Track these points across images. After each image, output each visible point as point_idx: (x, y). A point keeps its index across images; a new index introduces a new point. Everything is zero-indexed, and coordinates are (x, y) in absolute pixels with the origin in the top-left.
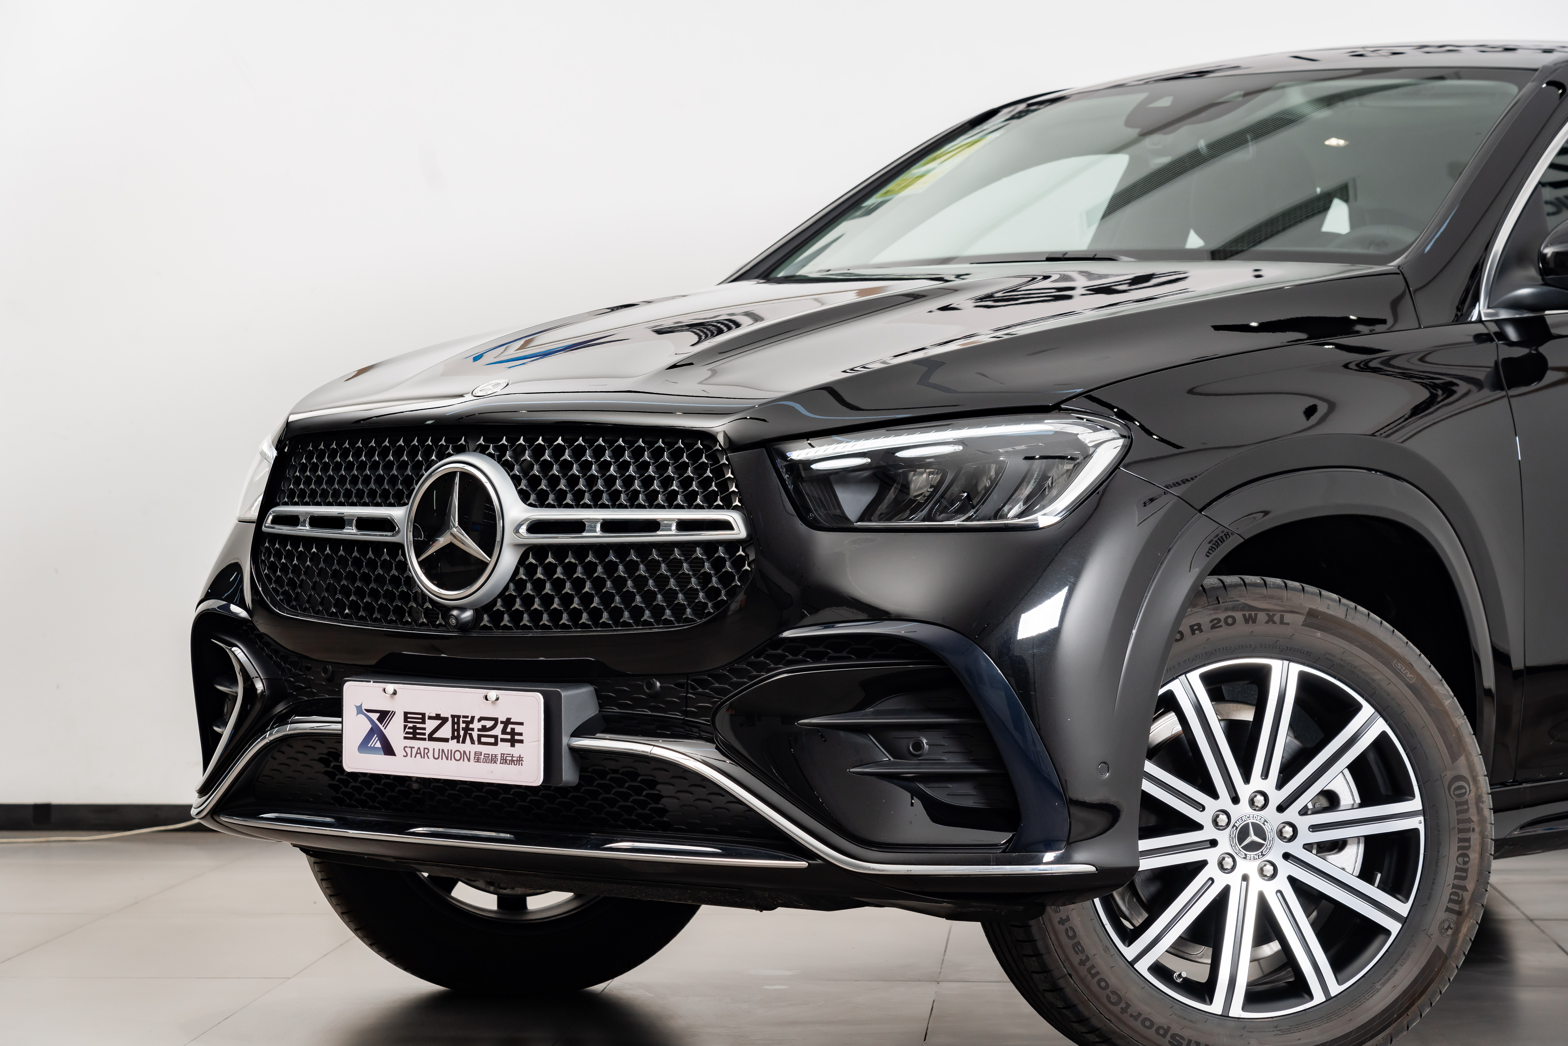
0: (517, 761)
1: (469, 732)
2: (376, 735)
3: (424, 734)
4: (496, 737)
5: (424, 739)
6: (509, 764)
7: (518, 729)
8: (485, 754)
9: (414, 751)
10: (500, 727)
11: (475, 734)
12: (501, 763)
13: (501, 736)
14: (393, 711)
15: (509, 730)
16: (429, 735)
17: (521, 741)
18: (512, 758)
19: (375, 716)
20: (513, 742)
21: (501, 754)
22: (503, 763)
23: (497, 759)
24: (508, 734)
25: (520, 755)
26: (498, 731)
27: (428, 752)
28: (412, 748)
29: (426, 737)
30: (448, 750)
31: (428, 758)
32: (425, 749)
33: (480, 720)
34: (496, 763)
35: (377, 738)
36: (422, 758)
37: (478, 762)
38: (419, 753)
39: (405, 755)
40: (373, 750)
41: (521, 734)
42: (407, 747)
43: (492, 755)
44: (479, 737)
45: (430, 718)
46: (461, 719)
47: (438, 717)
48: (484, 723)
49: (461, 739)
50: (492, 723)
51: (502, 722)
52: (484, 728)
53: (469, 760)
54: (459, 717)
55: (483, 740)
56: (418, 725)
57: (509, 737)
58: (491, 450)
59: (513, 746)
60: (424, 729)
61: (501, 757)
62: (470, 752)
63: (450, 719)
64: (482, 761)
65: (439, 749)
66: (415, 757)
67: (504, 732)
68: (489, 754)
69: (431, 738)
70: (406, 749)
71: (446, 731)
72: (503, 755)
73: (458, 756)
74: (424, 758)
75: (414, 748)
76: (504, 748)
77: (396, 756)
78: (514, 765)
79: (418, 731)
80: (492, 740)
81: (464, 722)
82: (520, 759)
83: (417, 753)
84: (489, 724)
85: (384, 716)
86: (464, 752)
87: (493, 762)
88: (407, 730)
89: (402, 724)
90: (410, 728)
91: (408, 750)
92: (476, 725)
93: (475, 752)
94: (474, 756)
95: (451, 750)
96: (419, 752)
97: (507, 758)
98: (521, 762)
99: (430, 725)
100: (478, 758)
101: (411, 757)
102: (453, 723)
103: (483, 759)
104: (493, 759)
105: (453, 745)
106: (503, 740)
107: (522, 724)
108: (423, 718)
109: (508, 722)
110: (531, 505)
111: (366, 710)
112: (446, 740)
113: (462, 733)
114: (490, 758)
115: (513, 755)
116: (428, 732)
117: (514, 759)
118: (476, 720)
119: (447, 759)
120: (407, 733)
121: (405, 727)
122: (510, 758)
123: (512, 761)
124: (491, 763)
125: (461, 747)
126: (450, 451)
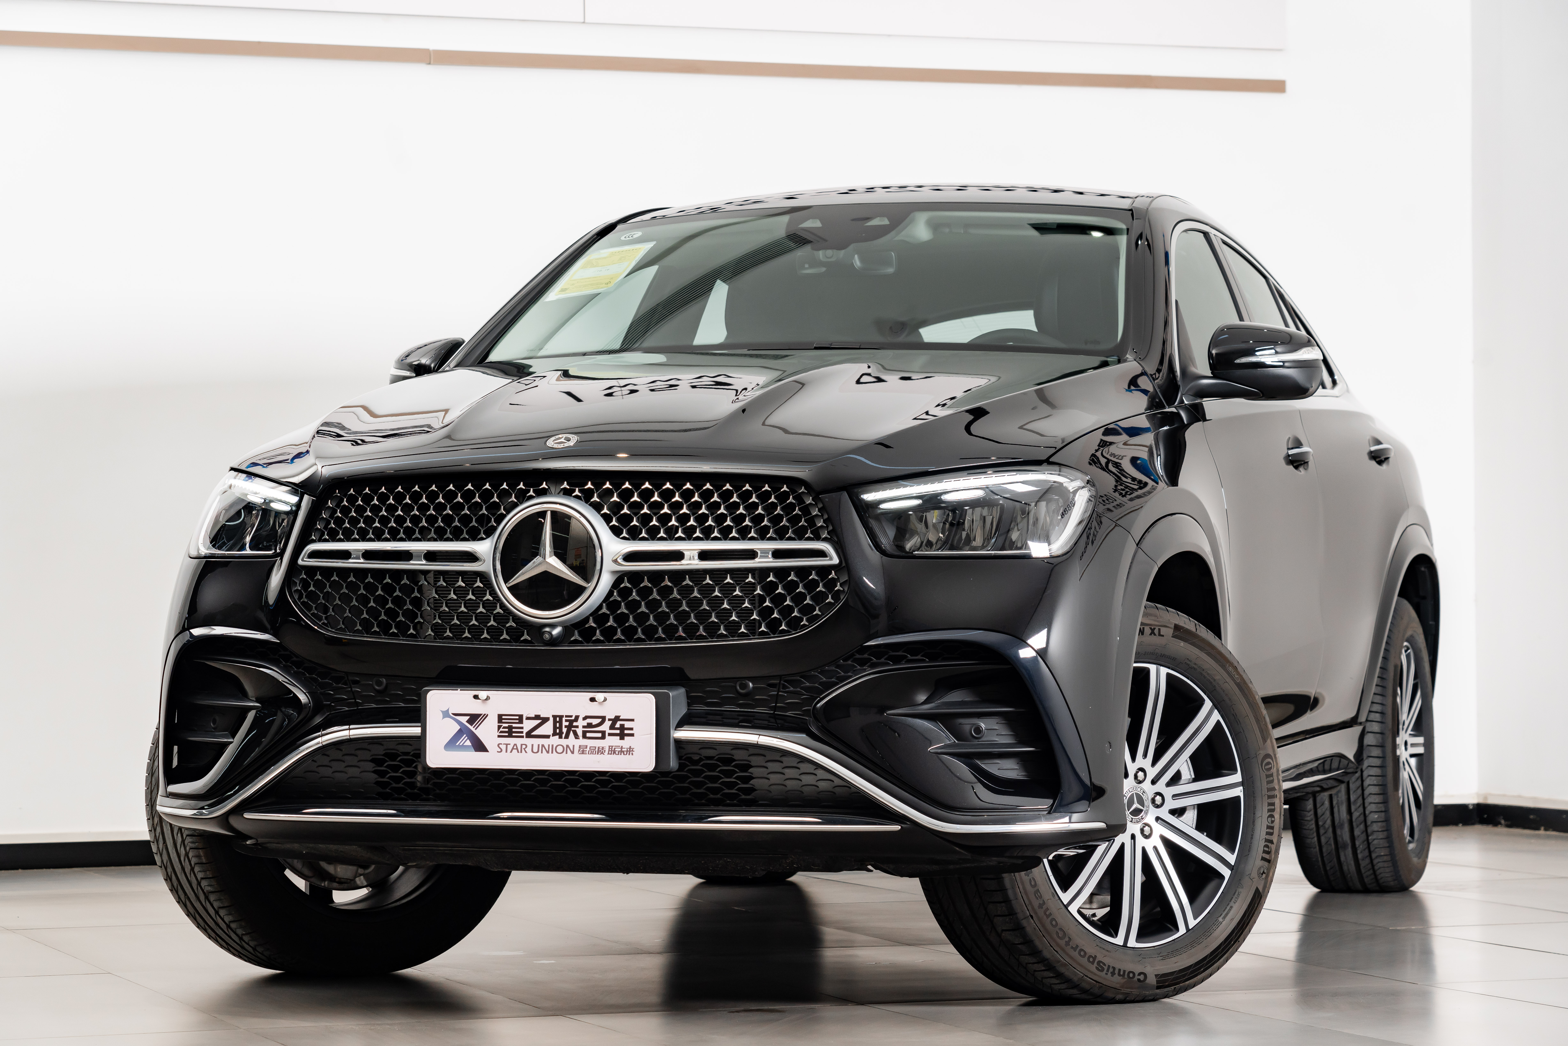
0: (627, 751)
1: (572, 729)
2: (465, 735)
3: (522, 732)
4: (603, 733)
5: (522, 737)
6: (618, 754)
7: (627, 725)
8: (590, 747)
9: (510, 748)
10: (608, 724)
11: (580, 731)
12: (608, 754)
13: (608, 731)
14: (485, 715)
15: (618, 726)
16: (527, 733)
17: (632, 735)
18: (621, 749)
19: (464, 720)
20: (622, 736)
21: (609, 746)
22: (611, 754)
23: (605, 751)
24: (617, 729)
25: (630, 747)
26: (605, 727)
27: (526, 747)
28: (507, 745)
29: (524, 734)
30: (549, 745)
31: (526, 752)
32: (522, 745)
33: (585, 718)
34: (604, 754)
35: (467, 738)
36: (518, 752)
37: (583, 753)
38: (515, 749)
39: (500, 750)
40: (463, 748)
41: (632, 729)
42: (501, 744)
43: (599, 748)
44: (584, 733)
45: (528, 718)
46: (564, 719)
47: (537, 717)
48: (589, 721)
49: (564, 735)
50: (599, 720)
51: (609, 720)
52: (590, 725)
53: (573, 752)
54: (561, 717)
55: (588, 735)
56: (514, 725)
57: (618, 732)
58: (577, 493)
59: (622, 738)
60: (522, 728)
61: (609, 748)
62: (574, 746)
63: (551, 719)
64: (587, 753)
65: (539, 745)
66: (511, 752)
67: (612, 727)
68: (595, 747)
69: (529, 735)
70: (500, 746)
71: (547, 728)
72: (611, 747)
73: (560, 749)
74: (521, 752)
75: (510, 744)
76: (615, 741)
77: (488, 751)
78: (624, 754)
79: (514, 730)
80: (600, 735)
81: (566, 721)
82: (630, 750)
83: (513, 749)
84: (595, 722)
85: (474, 718)
86: (568, 746)
87: (599, 753)
88: (501, 730)
89: (497, 724)
90: (504, 728)
91: (503, 747)
92: (581, 723)
93: (580, 746)
94: (578, 749)
95: (553, 746)
96: (515, 747)
97: (616, 749)
98: (631, 752)
99: (528, 725)
100: (582, 750)
101: (506, 752)
102: (555, 722)
103: (589, 751)
104: (601, 751)
105: (555, 740)
106: (610, 735)
107: (633, 720)
108: (520, 719)
109: (617, 718)
110: (624, 538)
111: (453, 714)
112: (548, 737)
113: (565, 730)
114: (597, 750)
115: (622, 746)
116: (525, 730)
117: (623, 750)
118: (580, 719)
119: (548, 752)
120: (501, 732)
121: (499, 727)
122: (620, 750)
123: (621, 752)
124: (598, 754)
125: (564, 742)
126: (531, 493)
